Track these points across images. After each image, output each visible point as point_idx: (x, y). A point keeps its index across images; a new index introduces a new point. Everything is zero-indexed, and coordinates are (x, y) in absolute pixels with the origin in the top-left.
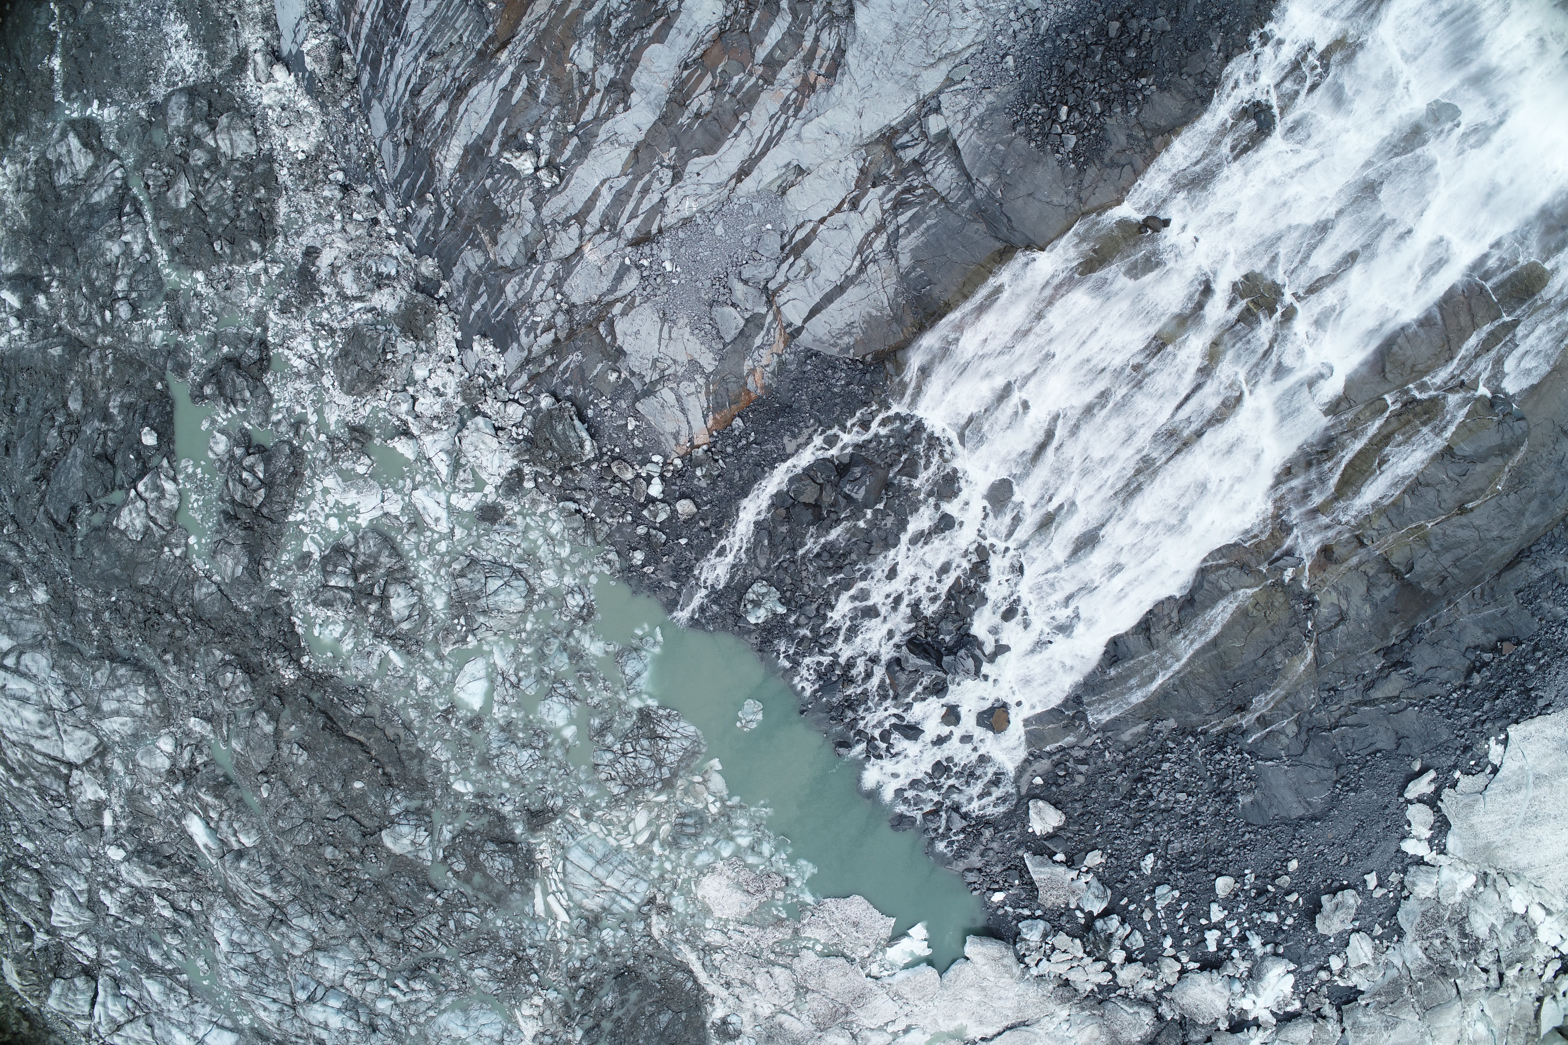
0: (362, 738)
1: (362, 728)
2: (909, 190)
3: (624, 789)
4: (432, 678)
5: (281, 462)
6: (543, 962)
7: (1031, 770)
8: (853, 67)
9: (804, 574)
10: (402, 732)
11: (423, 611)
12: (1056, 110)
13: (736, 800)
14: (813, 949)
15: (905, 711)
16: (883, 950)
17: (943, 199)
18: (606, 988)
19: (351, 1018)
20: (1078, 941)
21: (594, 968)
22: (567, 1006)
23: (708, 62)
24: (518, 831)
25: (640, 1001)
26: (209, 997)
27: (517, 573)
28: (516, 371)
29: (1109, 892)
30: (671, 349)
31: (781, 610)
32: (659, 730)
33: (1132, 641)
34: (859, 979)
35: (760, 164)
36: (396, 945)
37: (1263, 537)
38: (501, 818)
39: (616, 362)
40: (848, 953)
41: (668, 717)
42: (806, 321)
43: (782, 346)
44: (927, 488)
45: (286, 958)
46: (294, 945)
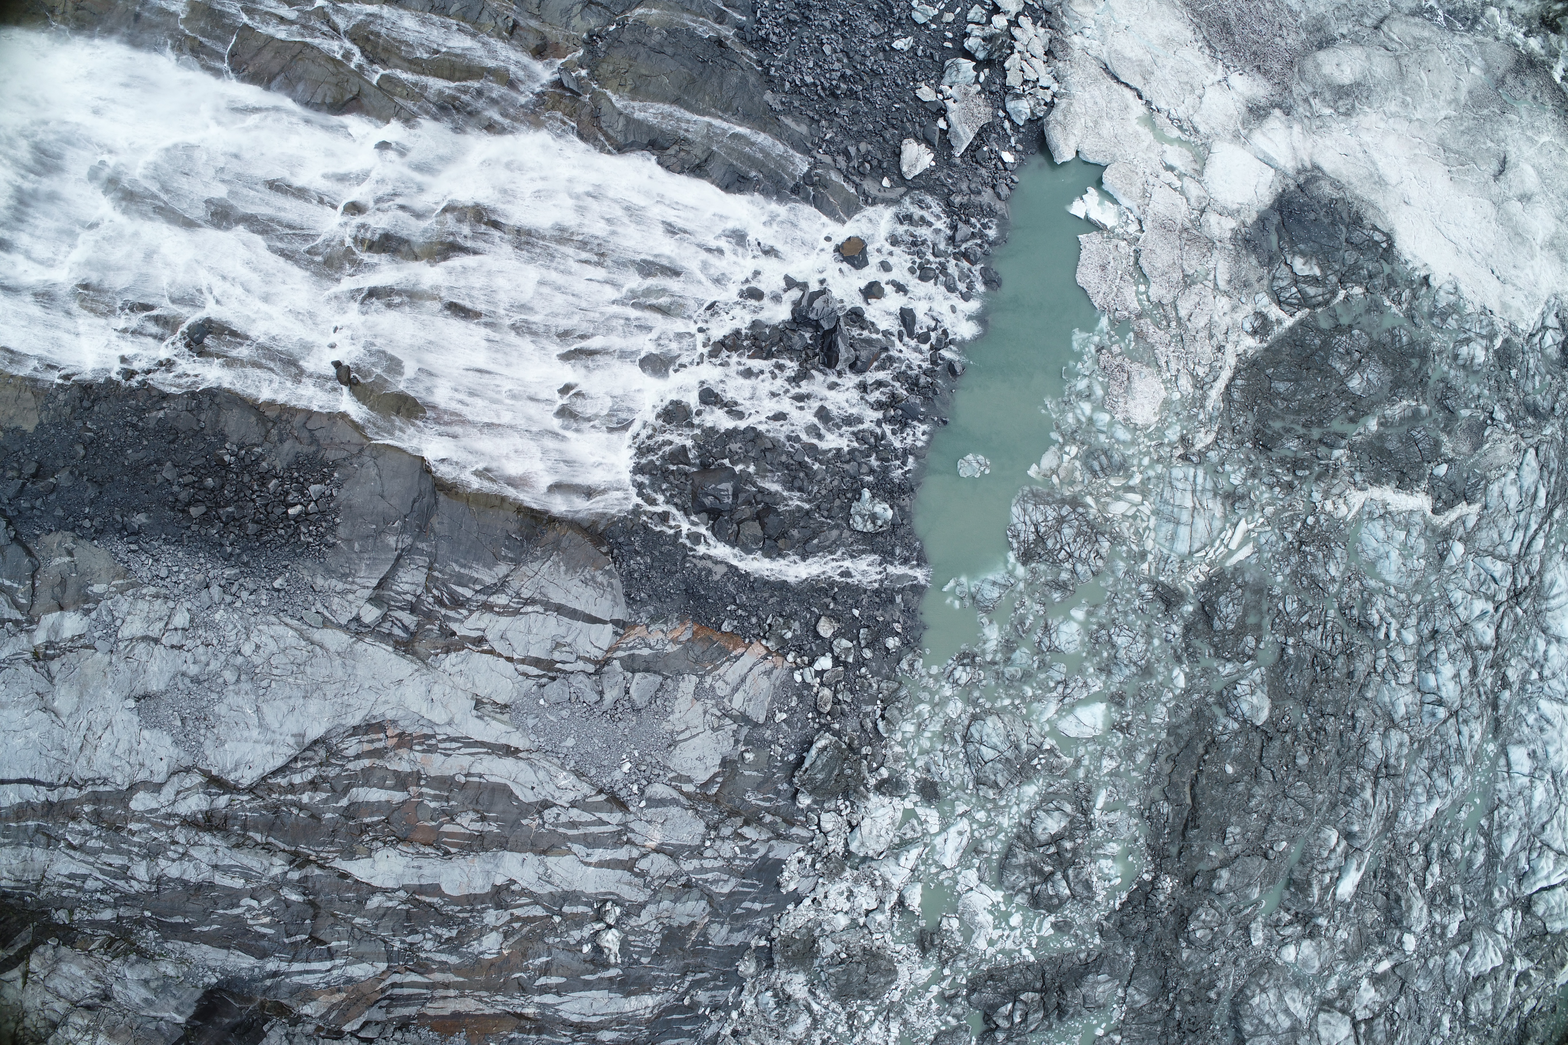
0: (1187, 789)
1: (1178, 794)
2: (440, 602)
3: (1101, 538)
4: (1100, 759)
5: (988, 995)
6: (1292, 521)
7: (880, 195)
8: (363, 713)
9: (824, 492)
10: (1162, 758)
11: (1047, 800)
12: (296, 518)
13: (1054, 435)
14: (1146, 292)
15: (892, 334)
16: (1112, 230)
17: (430, 568)
18: (1283, 453)
19: (1437, 659)
20: (1007, 65)
21: (1272, 473)
22: (1319, 478)
23: (433, 837)
24: (1190, 608)
25: (1278, 416)
26: (1488, 791)
27: (967, 739)
28: (793, 841)
29: (947, 63)
30: (696, 722)
31: (866, 494)
32: (1032, 537)
33: (717, 174)
34: (1150, 237)
35: (493, 741)
36: (1350, 656)
37: (559, 114)
38: (1188, 629)
39: (735, 762)
40: (1132, 259)
41: (1016, 536)
42: (604, 622)
43: (638, 629)
44: (687, 431)
45: (1416, 745)
46: (1401, 745)
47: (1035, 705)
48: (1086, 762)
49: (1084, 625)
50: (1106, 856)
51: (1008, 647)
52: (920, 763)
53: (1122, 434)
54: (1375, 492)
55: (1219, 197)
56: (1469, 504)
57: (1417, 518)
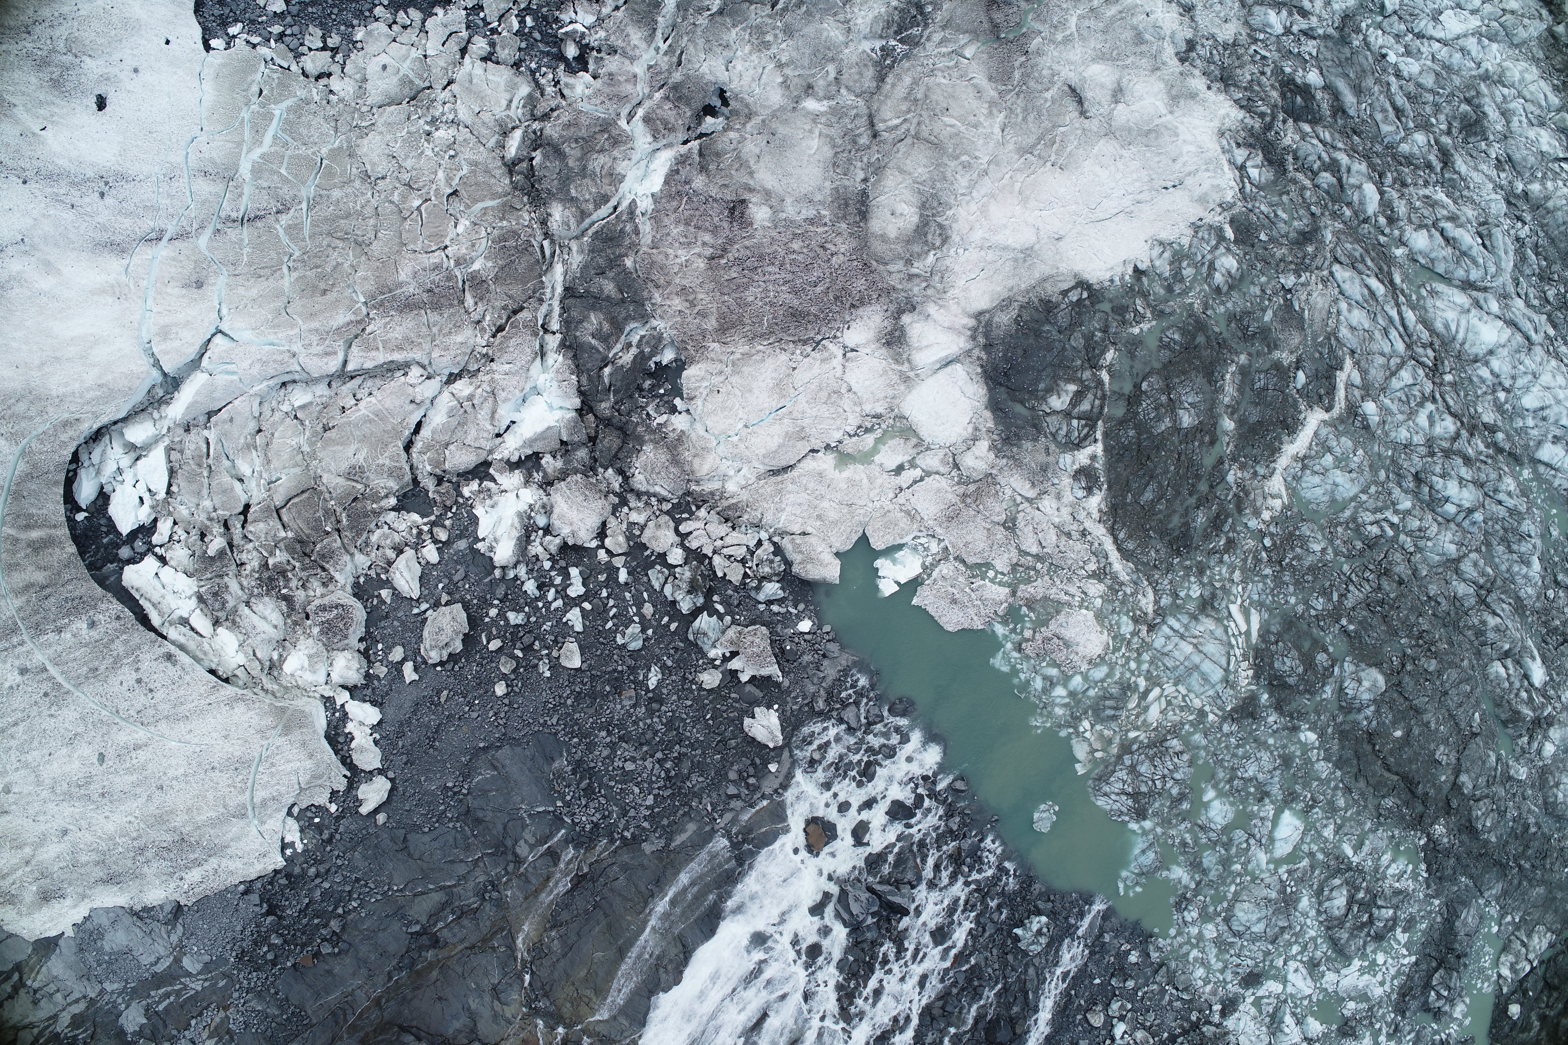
0: (1387, 774)
1: (1386, 785)
3: (1168, 744)
4: (1320, 835)
5: (1414, 1004)
6: (1258, 560)
7: (781, 778)
9: (996, 966)
10: (1353, 785)
11: (1320, 895)
13: (1063, 733)
14: (997, 572)
16: (925, 567)
18: (1200, 531)
19: (1438, 491)
20: (720, 574)
21: (1210, 554)
22: (1240, 510)
24: (1266, 696)
25: (1169, 516)
26: (1553, 497)
27: (1238, 935)
29: (691, 637)
31: (1018, 931)
32: (1130, 802)
33: (696, 937)
34: (952, 538)
36: (1387, 573)
38: (1278, 707)
40: (962, 567)
41: (1122, 813)
45: (1483, 549)
46: (1475, 564)
47: (1250, 867)
48: (1315, 848)
49: (1221, 794)
50: (1387, 867)
51: (1196, 866)
52: (1229, 977)
53: (1099, 673)
54: (1283, 462)
55: (953, 440)
56: (1341, 369)
57: (1324, 432)
